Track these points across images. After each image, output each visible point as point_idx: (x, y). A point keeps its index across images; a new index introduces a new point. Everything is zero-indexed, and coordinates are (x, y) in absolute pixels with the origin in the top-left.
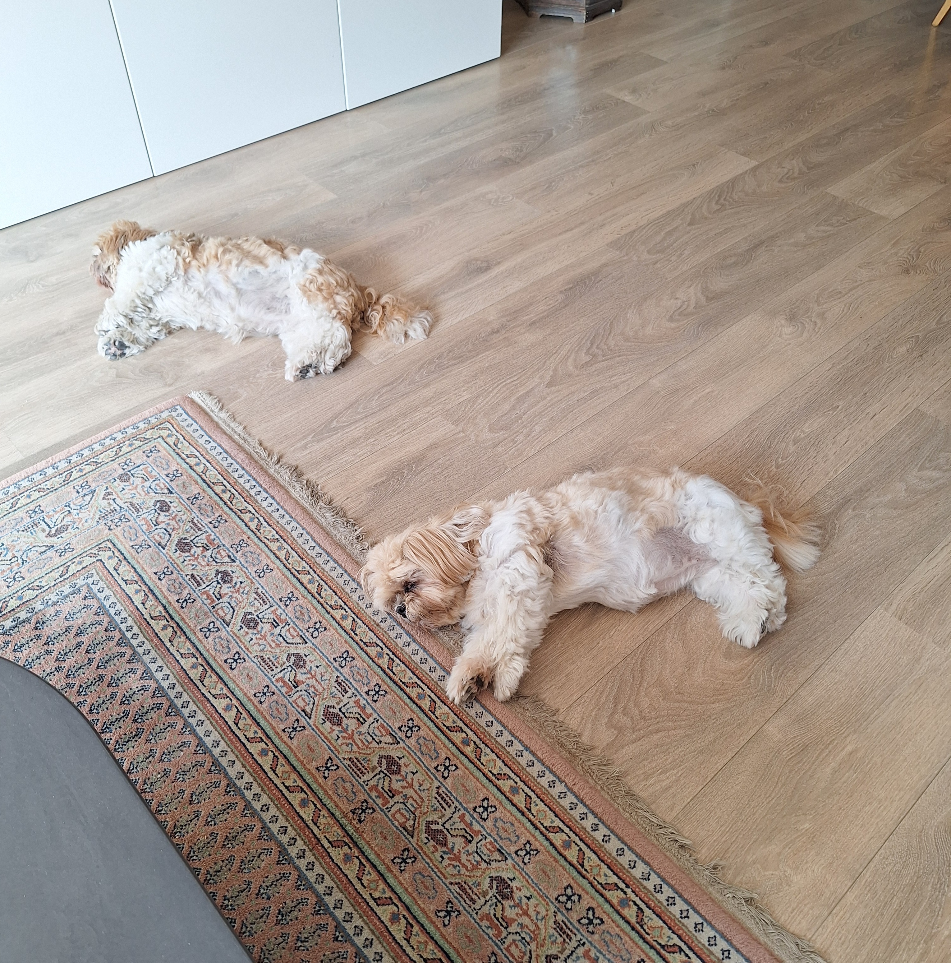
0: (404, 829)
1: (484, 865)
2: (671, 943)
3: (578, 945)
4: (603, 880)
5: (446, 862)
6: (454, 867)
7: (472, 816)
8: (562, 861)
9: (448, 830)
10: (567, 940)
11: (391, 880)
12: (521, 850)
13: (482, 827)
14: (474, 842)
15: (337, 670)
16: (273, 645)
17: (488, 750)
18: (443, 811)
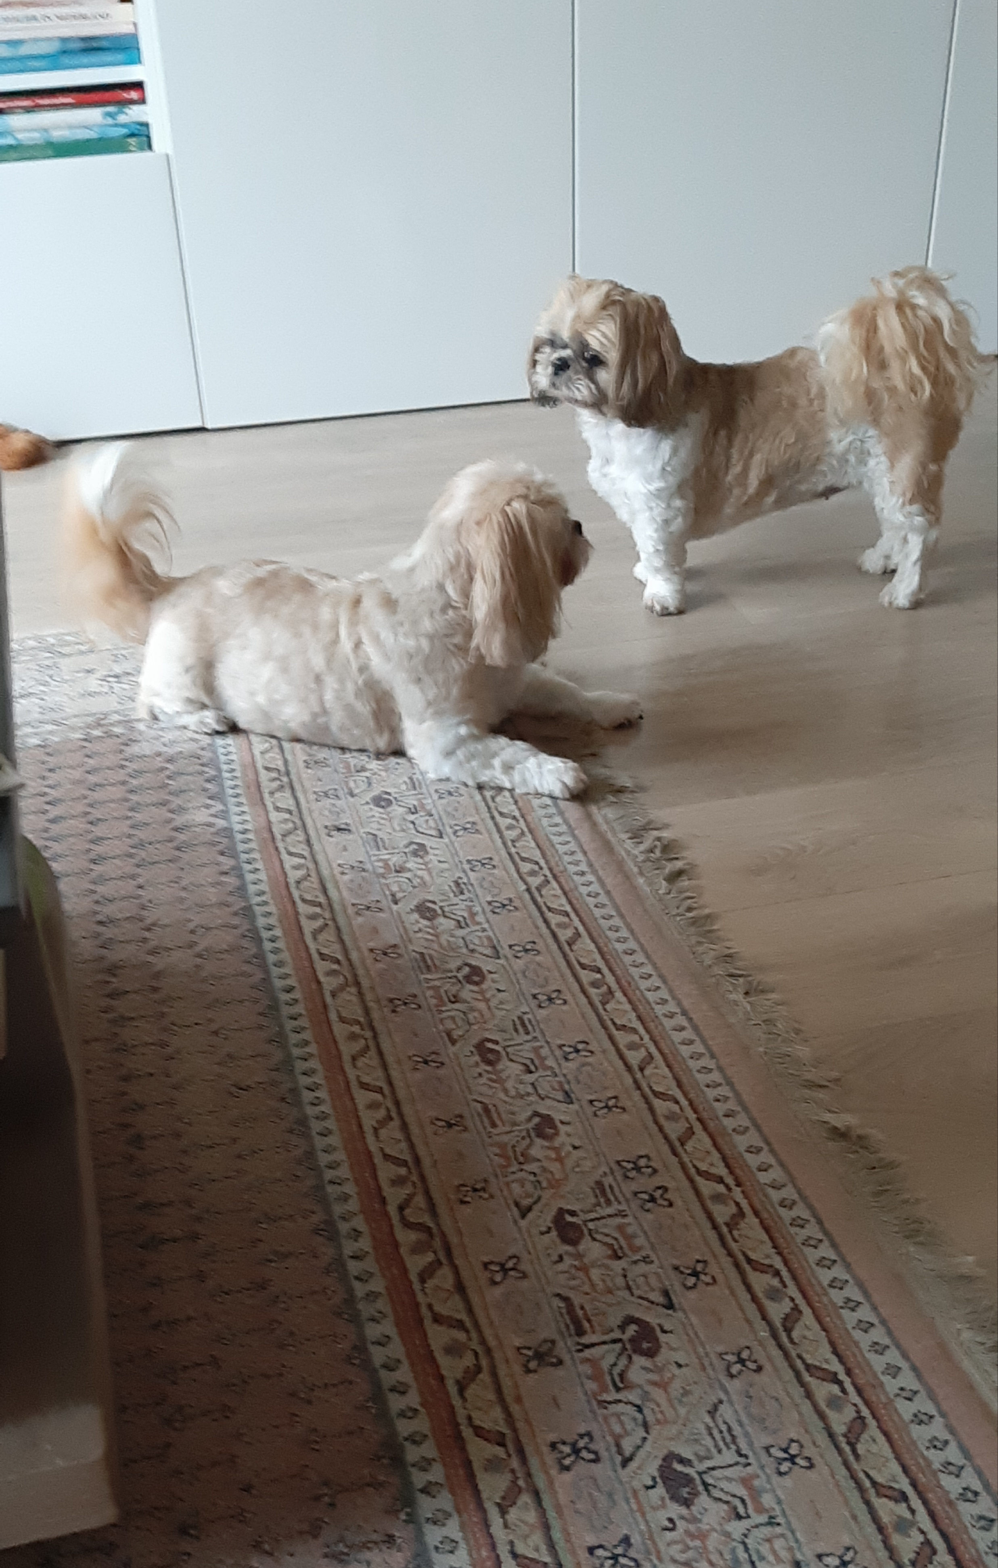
0: (449, 1034)
1: (533, 1098)
2: (766, 1262)
3: (616, 1215)
4: (703, 1167)
5: (483, 1080)
6: (491, 1087)
7: (552, 1051)
8: (655, 1128)
9: (507, 1054)
10: (604, 1205)
11: (394, 1074)
12: (600, 1101)
13: (559, 1065)
14: (536, 1075)
15: (464, 871)
17: (623, 999)
18: (514, 1034)
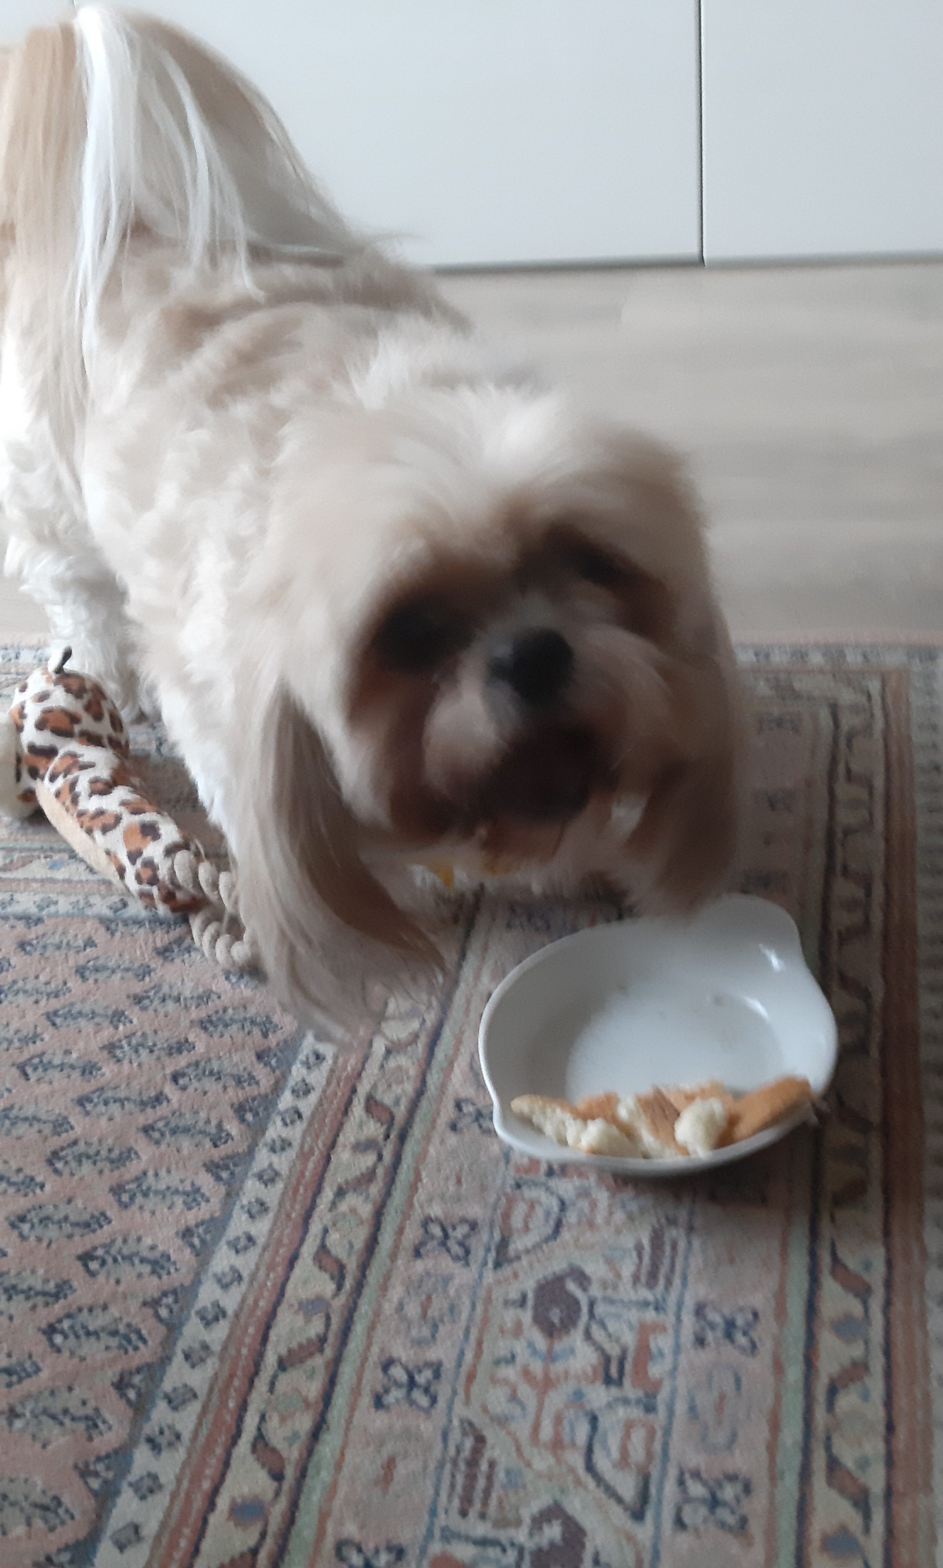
16: (547, 1431)
